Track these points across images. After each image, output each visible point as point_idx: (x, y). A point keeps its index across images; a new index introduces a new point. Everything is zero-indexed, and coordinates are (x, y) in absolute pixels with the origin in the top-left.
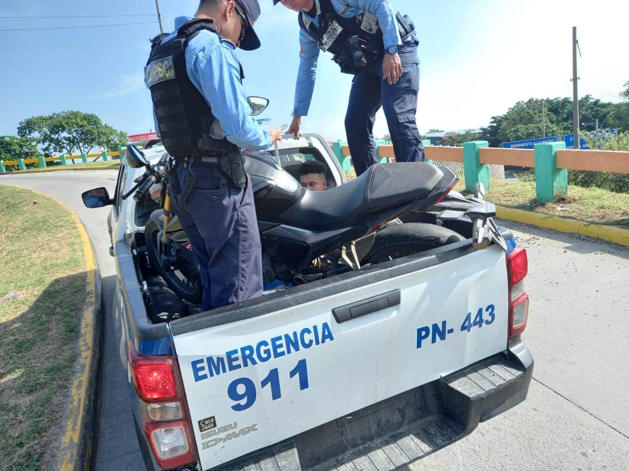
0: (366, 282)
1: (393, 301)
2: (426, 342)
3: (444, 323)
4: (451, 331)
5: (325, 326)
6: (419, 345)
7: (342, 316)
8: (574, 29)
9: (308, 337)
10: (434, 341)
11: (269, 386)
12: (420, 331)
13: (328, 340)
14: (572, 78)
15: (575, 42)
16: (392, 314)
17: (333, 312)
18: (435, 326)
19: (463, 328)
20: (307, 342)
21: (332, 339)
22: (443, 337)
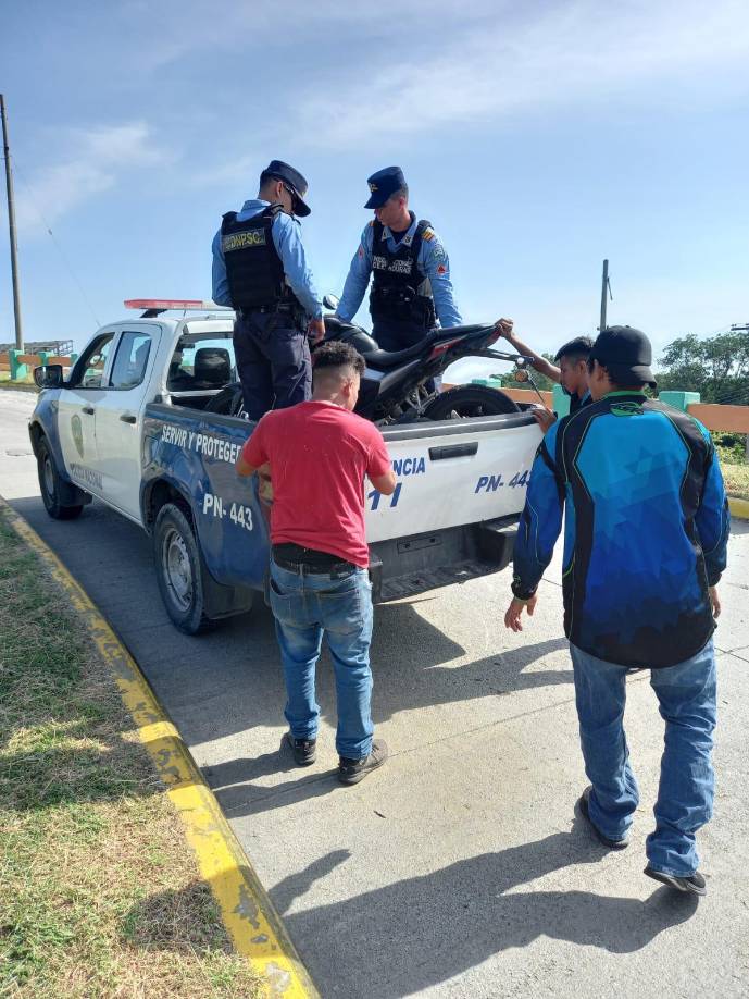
0: (458, 431)
1: (470, 450)
2: (483, 489)
3: (499, 477)
4: (502, 484)
5: (422, 460)
6: (477, 491)
7: (436, 455)
8: (606, 262)
9: (409, 466)
10: (487, 490)
11: (372, 498)
12: (482, 479)
13: (420, 472)
14: (599, 326)
15: (606, 280)
16: (466, 460)
17: (430, 450)
18: (493, 477)
19: (512, 484)
20: (407, 470)
21: (423, 471)
22: (494, 489)
